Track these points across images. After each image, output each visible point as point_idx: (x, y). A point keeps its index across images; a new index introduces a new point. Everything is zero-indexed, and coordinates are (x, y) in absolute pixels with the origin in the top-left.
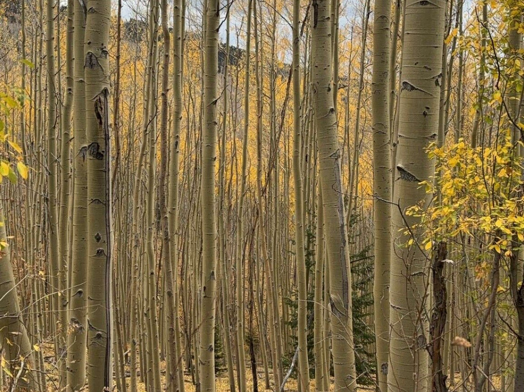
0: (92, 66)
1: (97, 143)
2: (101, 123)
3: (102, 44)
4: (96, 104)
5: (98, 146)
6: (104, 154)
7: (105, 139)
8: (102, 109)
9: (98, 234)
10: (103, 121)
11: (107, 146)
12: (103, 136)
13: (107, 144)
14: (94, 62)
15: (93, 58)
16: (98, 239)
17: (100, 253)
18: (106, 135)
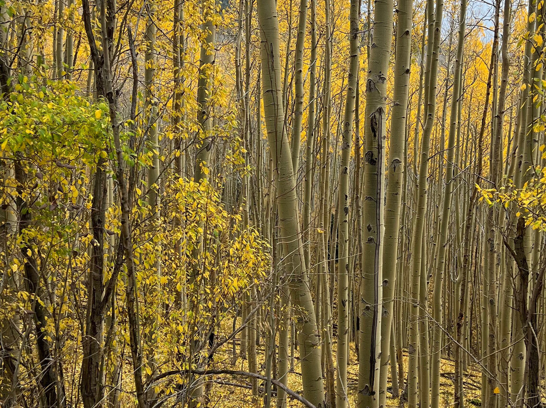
0: (370, 90)
1: (372, 152)
2: (375, 136)
3: (380, 72)
4: (372, 120)
5: (372, 154)
6: (377, 161)
7: (378, 149)
8: (376, 124)
9: (369, 225)
10: (377, 134)
11: (380, 155)
12: (377, 146)
13: (380, 152)
14: (372, 86)
15: (372, 83)
16: (369, 229)
17: (370, 240)
18: (379, 145)
